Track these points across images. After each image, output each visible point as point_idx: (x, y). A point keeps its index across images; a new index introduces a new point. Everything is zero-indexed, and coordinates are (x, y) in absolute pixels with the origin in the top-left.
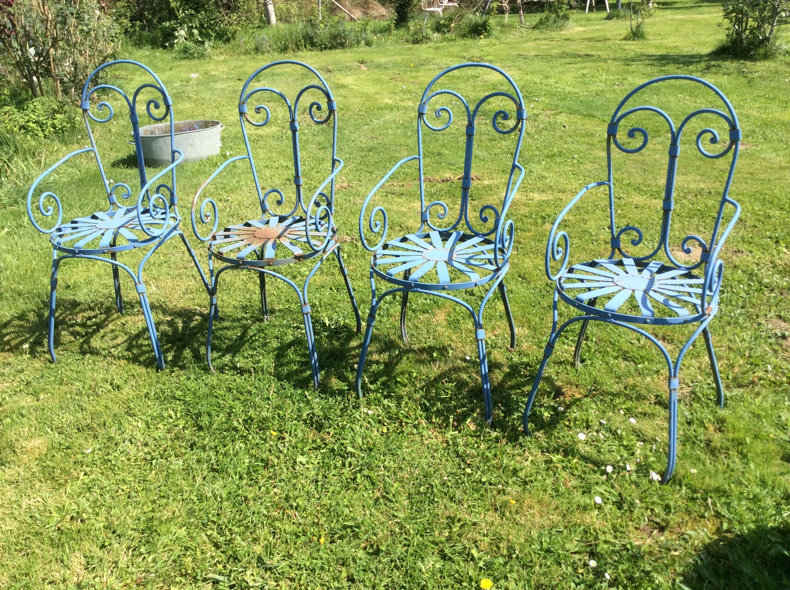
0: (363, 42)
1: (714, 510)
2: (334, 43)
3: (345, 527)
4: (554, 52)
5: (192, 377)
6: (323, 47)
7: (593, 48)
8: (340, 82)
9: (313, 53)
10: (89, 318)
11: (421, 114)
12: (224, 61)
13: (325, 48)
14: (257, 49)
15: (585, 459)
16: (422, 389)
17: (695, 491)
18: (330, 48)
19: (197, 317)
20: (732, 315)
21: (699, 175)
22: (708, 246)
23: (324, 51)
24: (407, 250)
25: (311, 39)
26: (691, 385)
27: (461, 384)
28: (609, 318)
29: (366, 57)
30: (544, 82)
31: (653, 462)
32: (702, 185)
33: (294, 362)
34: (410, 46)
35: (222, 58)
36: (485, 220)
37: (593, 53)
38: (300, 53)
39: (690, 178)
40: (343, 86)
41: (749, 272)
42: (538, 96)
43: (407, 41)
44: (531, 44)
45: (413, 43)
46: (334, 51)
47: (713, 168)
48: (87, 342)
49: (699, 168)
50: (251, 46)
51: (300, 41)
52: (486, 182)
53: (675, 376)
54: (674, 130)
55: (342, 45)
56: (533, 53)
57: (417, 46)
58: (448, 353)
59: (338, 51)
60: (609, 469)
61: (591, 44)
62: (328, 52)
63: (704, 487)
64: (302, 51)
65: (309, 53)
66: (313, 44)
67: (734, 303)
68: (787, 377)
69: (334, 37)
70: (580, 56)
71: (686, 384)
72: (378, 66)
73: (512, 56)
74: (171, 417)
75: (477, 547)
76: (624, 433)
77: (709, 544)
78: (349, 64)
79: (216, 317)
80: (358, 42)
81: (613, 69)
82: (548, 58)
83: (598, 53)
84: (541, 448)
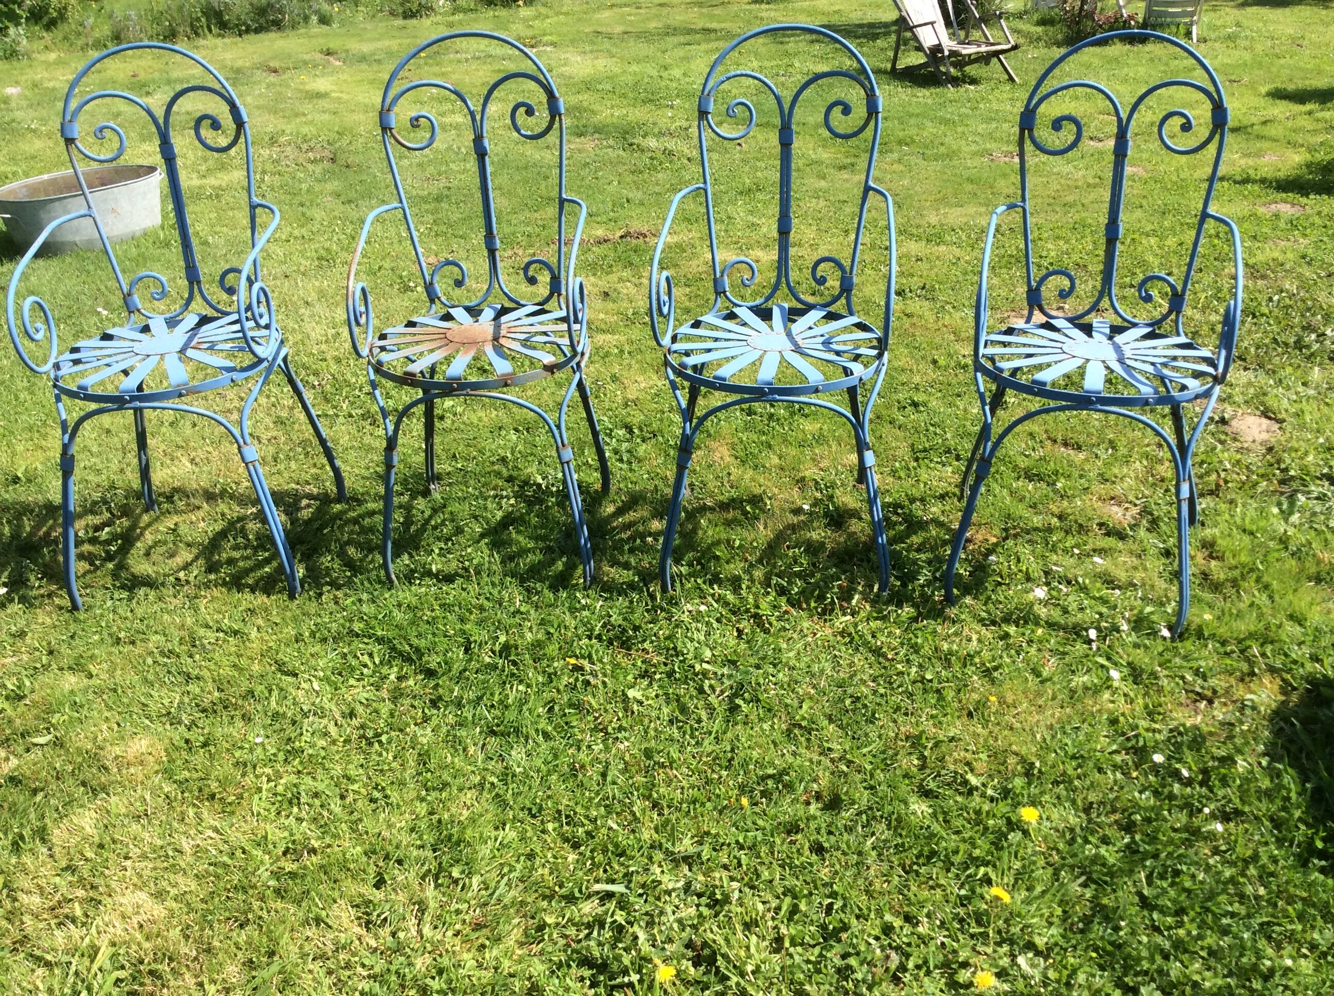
0: (314, 19)
1: (1266, 664)
2: (262, 21)
3: (764, 778)
4: (652, 25)
5: (365, 597)
6: (243, 29)
7: (711, 17)
8: (308, 87)
9: (226, 40)
10: (97, 529)
11: (703, 114)
12: (59, 62)
13: (248, 31)
14: (117, 37)
15: (1051, 625)
16: (760, 561)
17: (1224, 643)
18: (257, 31)
19: (304, 502)
22: (1179, 289)
23: (245, 37)
24: (716, 340)
25: (218, 15)
26: (1138, 502)
27: (813, 549)
28: (1092, 403)
29: (334, 44)
30: (665, 74)
31: (1152, 613)
33: (532, 551)
34: (400, 22)
35: (53, 56)
36: (822, 281)
37: (714, 25)
38: (201, 42)
40: (319, 95)
42: (668, 97)
43: (392, 13)
44: (607, 14)
45: (405, 18)
46: (262, 36)
48: (121, 566)
50: (105, 30)
51: (198, 20)
54: (1122, 114)
55: (277, 25)
56: (619, 29)
57: (414, 22)
58: (766, 504)
59: (272, 35)
60: (1093, 634)
61: (704, 10)
62: (252, 37)
63: (1235, 635)
64: (205, 37)
65: (219, 41)
66: (224, 26)
69: (262, 11)
70: (696, 32)
72: (363, 59)
73: (587, 34)
74: (365, 666)
75: (972, 770)
76: (1087, 581)
77: (1278, 708)
78: (307, 57)
79: (341, 496)
80: (306, 19)
81: (762, 50)
82: (645, 36)
83: (723, 25)
84: (981, 621)
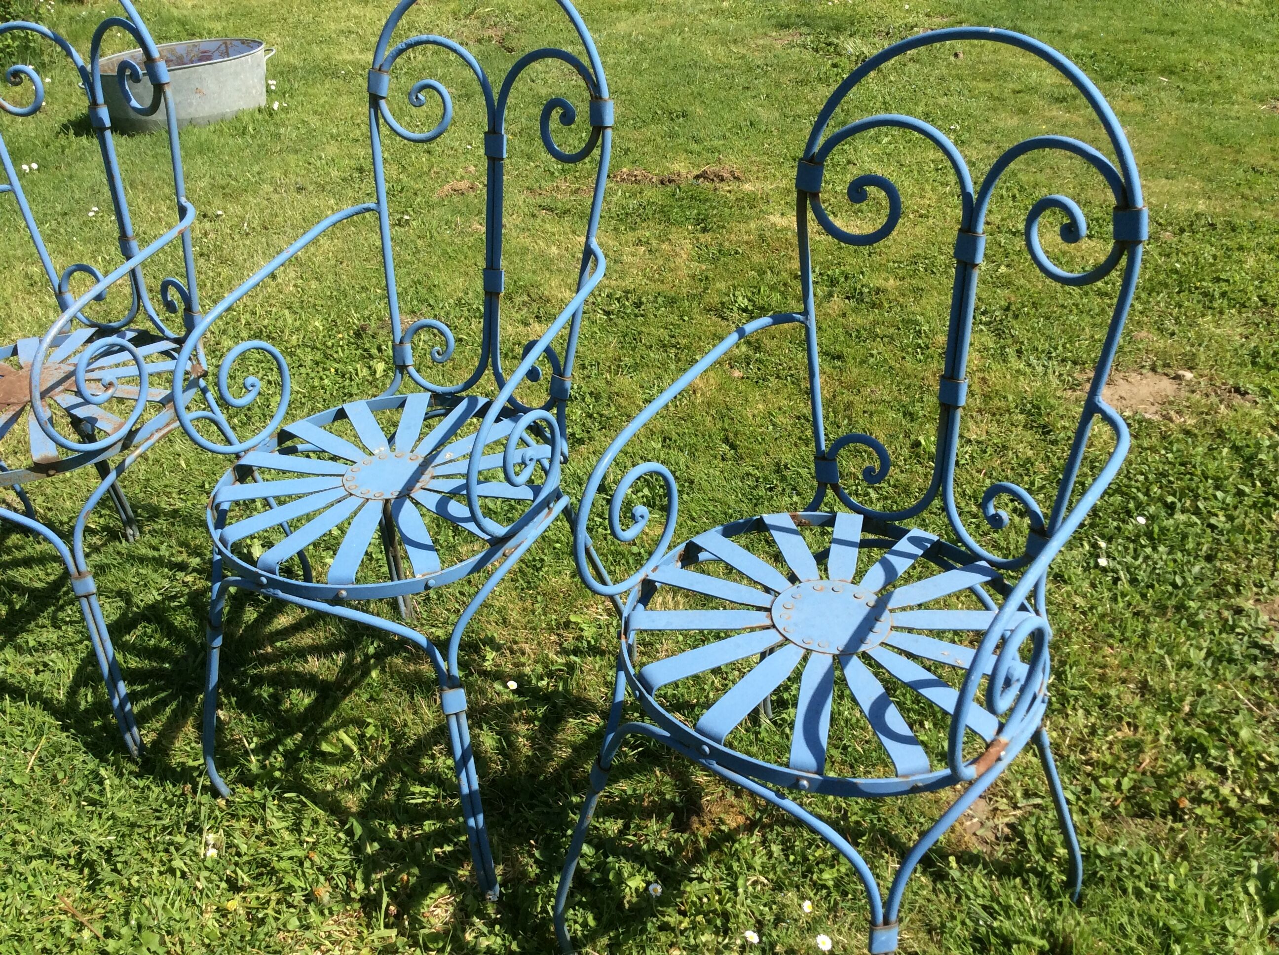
20: (1179, 581)
21: (1203, 179)
22: (1046, 520)
32: (1201, 206)
39: (1180, 185)
41: (1247, 452)
47: (1235, 162)
49: (1205, 161)
52: (747, 187)
53: (886, 922)
54: (971, 188)
67: (1190, 545)
68: (1272, 795)
71: (1011, 799)
